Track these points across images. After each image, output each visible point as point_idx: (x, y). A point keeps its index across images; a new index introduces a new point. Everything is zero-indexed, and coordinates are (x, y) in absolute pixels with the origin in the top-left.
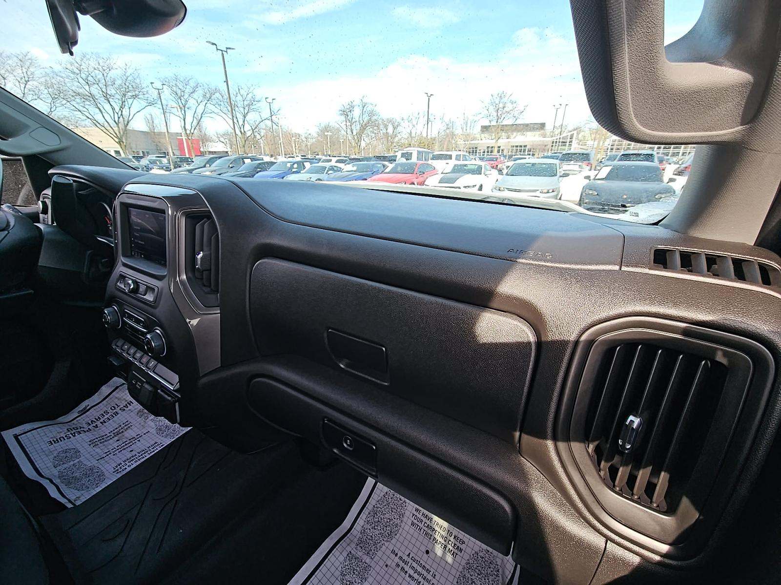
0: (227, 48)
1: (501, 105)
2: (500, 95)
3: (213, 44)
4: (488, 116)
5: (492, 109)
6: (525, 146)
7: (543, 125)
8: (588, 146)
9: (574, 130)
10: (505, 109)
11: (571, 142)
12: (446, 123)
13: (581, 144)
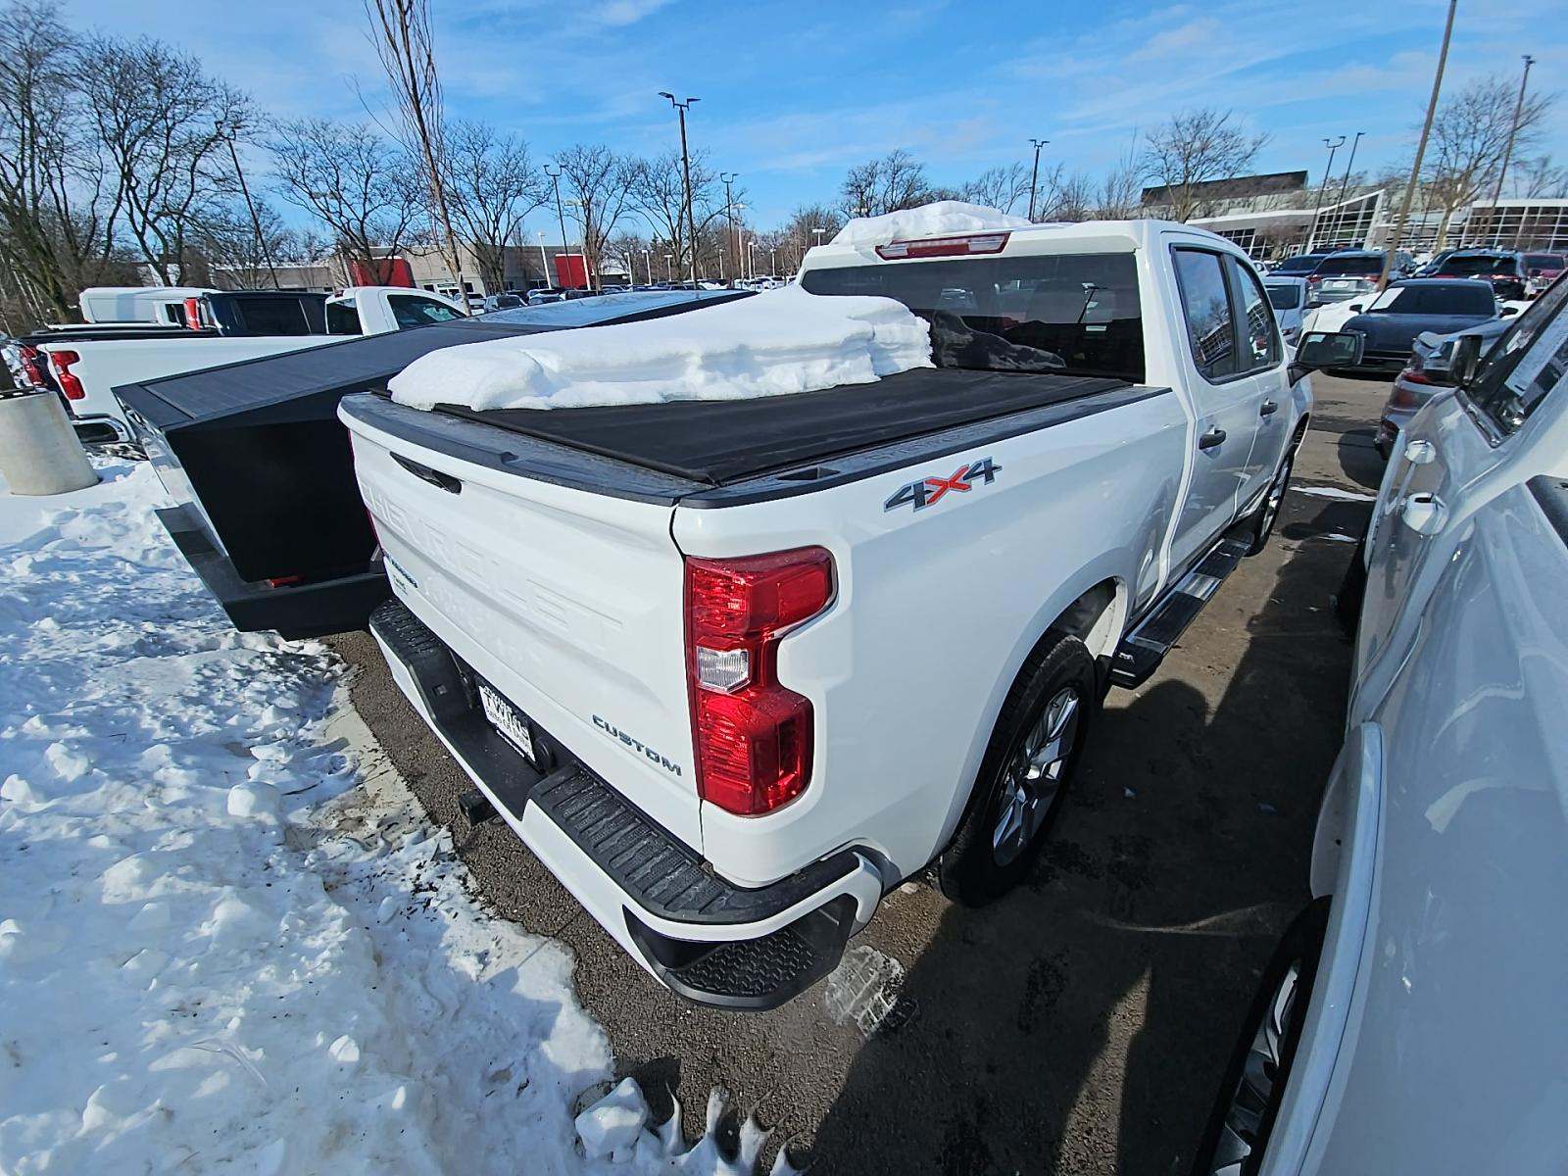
0: (689, 100)
1: (1197, 145)
2: (1196, 122)
3: (668, 96)
4: (1165, 170)
5: (1173, 156)
6: (1251, 232)
7: (1300, 178)
8: (1411, 223)
9: (1380, 186)
10: (1206, 153)
11: (1369, 216)
12: (1062, 190)
13: (1393, 219)
